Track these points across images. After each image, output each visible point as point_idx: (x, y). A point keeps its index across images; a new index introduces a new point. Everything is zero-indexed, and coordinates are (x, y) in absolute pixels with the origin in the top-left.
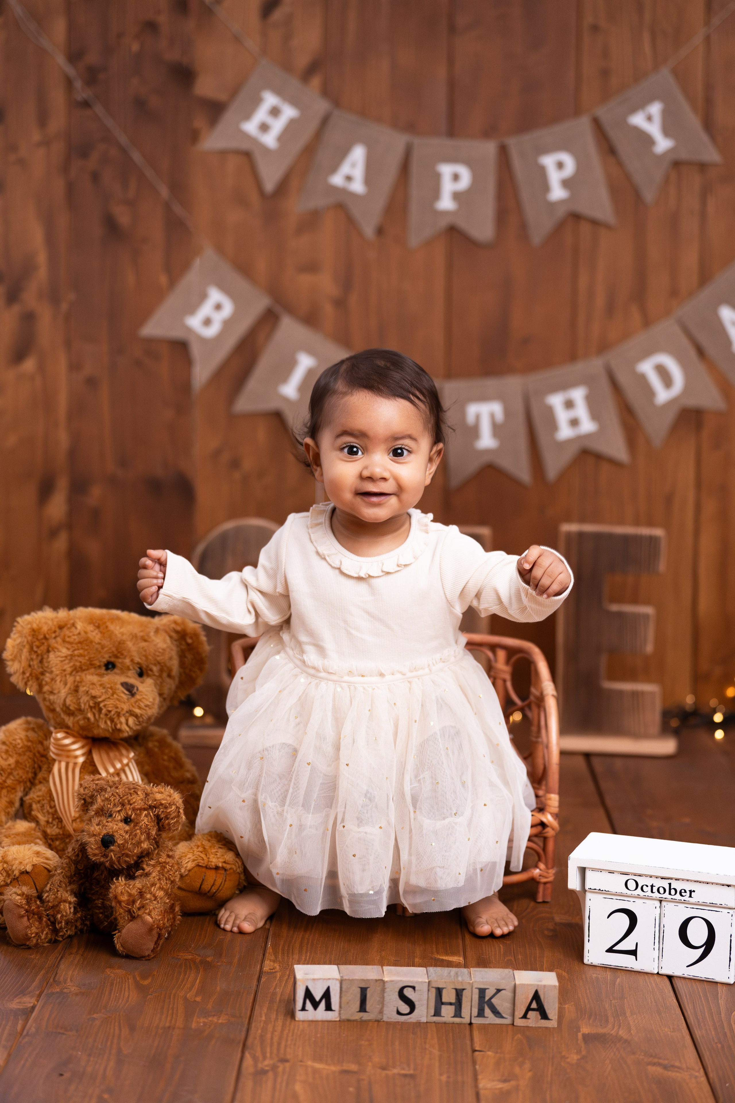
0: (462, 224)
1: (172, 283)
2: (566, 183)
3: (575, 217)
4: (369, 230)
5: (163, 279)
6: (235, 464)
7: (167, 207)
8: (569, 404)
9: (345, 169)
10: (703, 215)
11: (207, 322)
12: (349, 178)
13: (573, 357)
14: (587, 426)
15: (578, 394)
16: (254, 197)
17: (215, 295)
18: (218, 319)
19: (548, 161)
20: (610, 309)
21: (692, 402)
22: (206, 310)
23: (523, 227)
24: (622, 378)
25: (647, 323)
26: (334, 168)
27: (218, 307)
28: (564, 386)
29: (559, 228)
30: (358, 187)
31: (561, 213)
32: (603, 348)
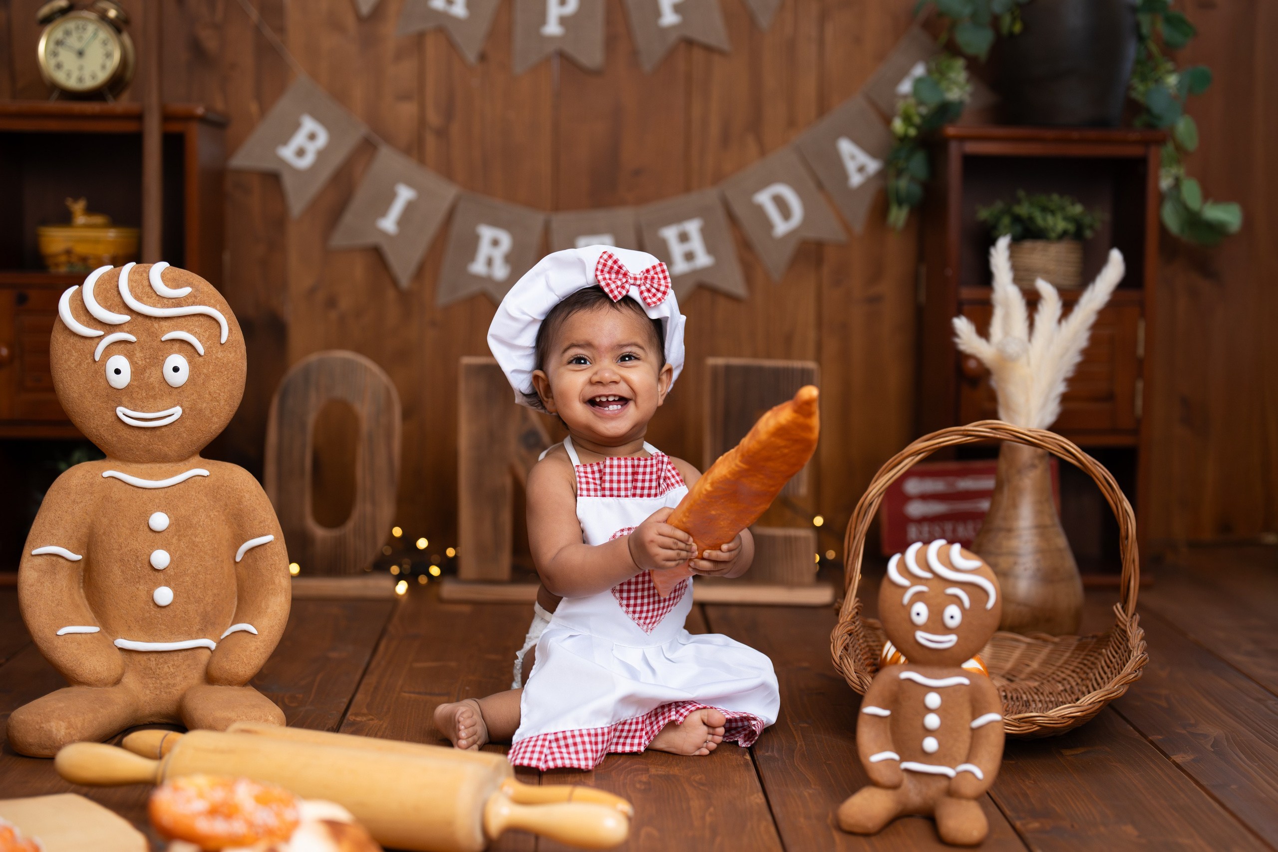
0: (569, 50)
1: (263, 111)
2: (678, 8)
3: (689, 43)
4: (471, 56)
5: (254, 107)
6: (331, 303)
7: (258, 30)
8: (684, 238)
10: (821, 42)
11: (301, 153)
12: (450, 2)
13: (687, 189)
14: (703, 260)
15: (693, 227)
16: (350, 21)
17: (309, 125)
18: (312, 149)
20: (725, 139)
21: (811, 234)
22: (299, 139)
23: (634, 53)
24: (740, 210)
25: (763, 152)
27: (312, 137)
28: (679, 218)
29: (671, 54)
30: (459, 11)
31: (673, 38)
32: (718, 178)
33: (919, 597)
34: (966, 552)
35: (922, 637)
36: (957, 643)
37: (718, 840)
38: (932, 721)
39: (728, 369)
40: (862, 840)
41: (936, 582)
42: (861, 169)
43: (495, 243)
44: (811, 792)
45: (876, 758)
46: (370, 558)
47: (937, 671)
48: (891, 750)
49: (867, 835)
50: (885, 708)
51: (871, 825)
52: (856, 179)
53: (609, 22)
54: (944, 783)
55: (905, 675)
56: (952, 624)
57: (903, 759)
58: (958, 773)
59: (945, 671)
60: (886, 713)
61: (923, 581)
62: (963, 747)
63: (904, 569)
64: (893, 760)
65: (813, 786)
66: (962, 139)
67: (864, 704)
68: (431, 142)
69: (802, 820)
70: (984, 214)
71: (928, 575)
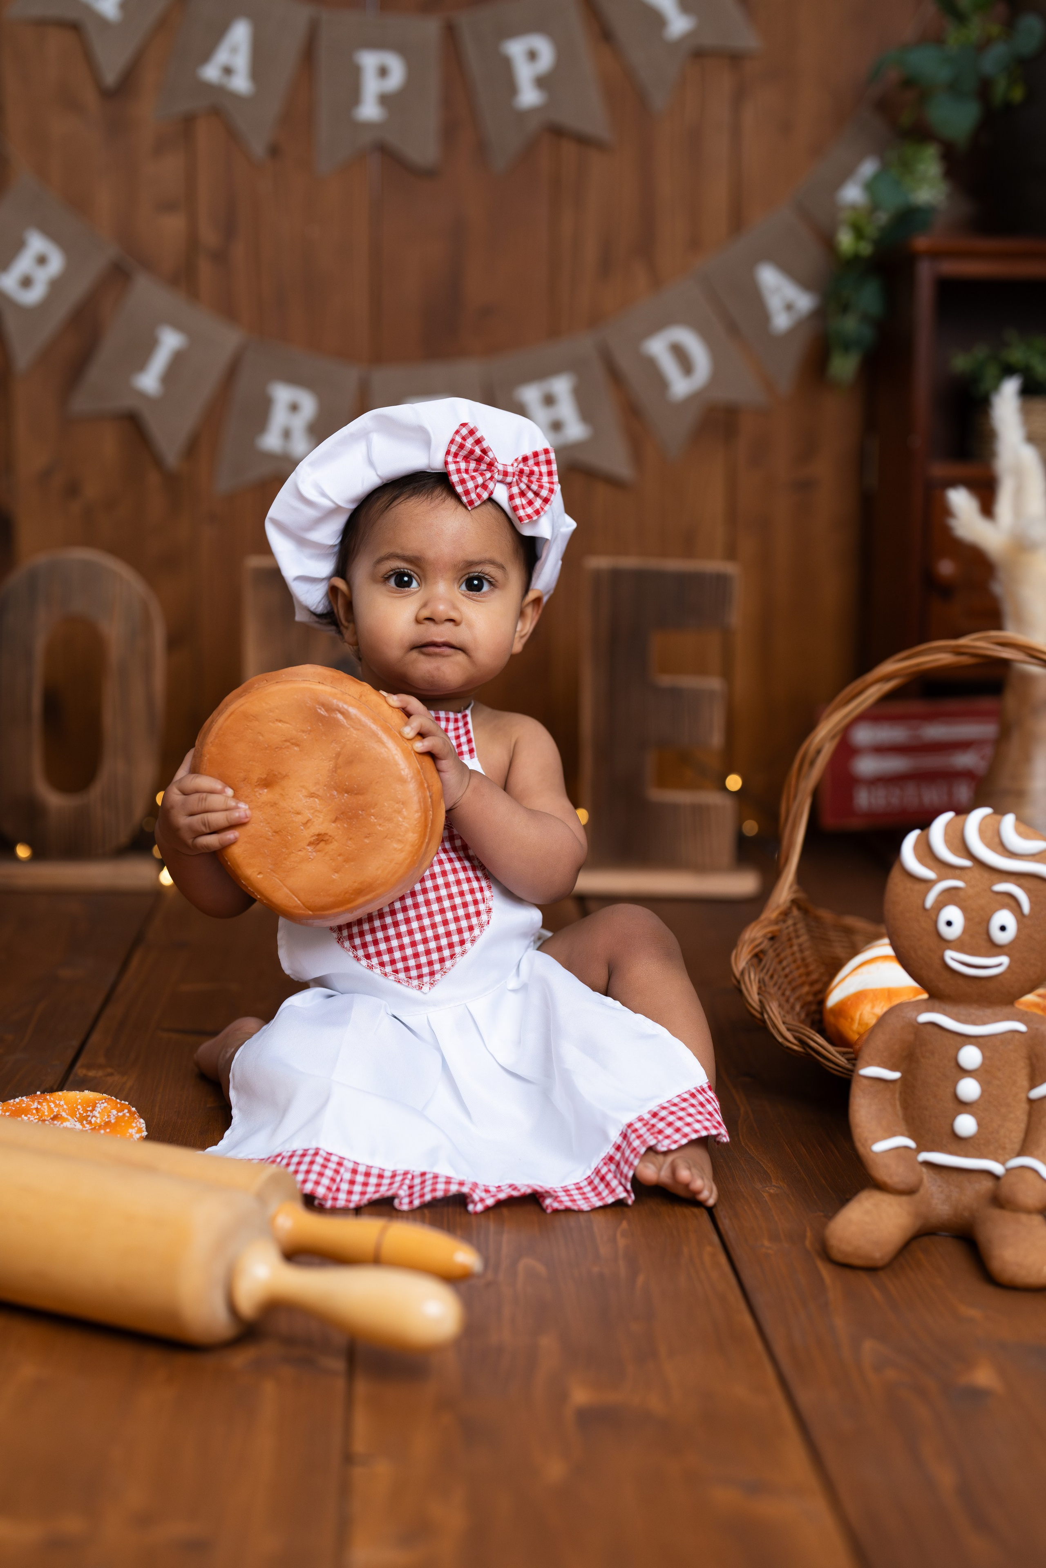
0: (394, 141)
2: (541, 82)
3: (557, 132)
4: (258, 147)
6: (72, 490)
8: (549, 400)
9: (222, 56)
10: (736, 132)
11: (26, 282)
12: (228, 71)
13: (554, 333)
14: (576, 430)
15: (562, 386)
16: (89, 96)
17: (37, 243)
18: (43, 277)
19: (516, 49)
20: (606, 266)
21: (722, 396)
22: (24, 264)
23: (482, 146)
24: (625, 363)
25: (656, 282)
26: (206, 56)
27: (42, 260)
28: (541, 374)
29: (531, 148)
30: (241, 83)
31: (534, 125)
32: (595, 320)
33: (950, 897)
34: (1023, 828)
35: (952, 958)
36: (1009, 967)
37: (641, 1279)
38: (969, 1089)
39: (616, 574)
40: (863, 1276)
41: (978, 873)
42: (789, 307)
43: (294, 408)
44: (772, 1191)
45: (880, 1147)
46: (123, 837)
47: (975, 1011)
48: (902, 1135)
49: (871, 1269)
50: (893, 1068)
51: (879, 1254)
52: (781, 321)
53: (448, 102)
54: (987, 1184)
55: (924, 1018)
56: (1002, 938)
57: (921, 1148)
58: (1008, 1170)
59: (989, 1012)
60: (896, 1075)
61: (958, 872)
62: (1015, 1131)
63: (926, 853)
64: (907, 1148)
65: (774, 1184)
66: (936, 255)
67: (859, 1063)
68: (205, 270)
69: (766, 1243)
70: (961, 363)
71: (966, 863)
